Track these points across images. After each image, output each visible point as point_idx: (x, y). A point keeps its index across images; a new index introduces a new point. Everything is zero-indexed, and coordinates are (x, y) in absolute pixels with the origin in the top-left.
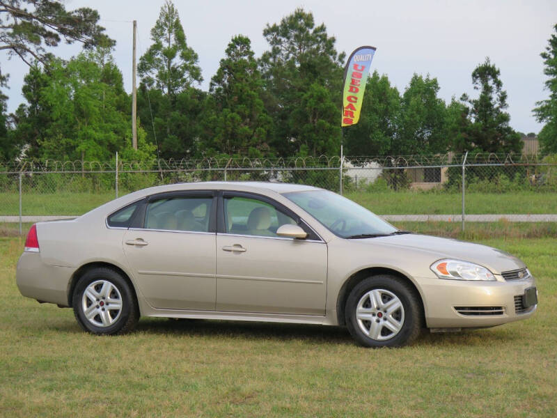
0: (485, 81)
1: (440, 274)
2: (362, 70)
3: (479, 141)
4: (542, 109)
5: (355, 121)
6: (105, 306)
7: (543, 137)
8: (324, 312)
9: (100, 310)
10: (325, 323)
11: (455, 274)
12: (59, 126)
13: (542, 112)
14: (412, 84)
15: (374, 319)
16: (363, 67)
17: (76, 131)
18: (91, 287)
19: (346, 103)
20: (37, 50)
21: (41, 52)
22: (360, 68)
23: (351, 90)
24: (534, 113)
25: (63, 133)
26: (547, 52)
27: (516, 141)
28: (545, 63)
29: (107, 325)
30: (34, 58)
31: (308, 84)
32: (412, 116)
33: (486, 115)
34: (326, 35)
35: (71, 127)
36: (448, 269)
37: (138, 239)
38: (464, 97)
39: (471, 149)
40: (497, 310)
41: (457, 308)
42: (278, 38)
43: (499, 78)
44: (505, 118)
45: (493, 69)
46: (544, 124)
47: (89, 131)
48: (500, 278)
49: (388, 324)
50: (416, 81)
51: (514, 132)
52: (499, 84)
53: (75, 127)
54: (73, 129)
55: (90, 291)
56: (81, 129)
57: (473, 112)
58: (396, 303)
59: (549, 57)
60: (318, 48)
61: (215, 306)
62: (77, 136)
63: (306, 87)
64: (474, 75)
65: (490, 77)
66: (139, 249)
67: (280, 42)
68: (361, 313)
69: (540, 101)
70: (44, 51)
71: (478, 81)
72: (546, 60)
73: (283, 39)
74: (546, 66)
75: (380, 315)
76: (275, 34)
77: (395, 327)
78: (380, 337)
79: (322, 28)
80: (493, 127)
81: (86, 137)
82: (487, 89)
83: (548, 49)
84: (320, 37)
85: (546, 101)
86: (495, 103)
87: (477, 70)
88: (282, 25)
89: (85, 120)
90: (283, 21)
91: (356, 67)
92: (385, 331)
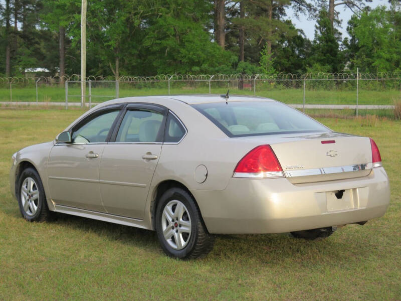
12: (363, 51)
17: (373, 53)
20: (360, 4)
21: (362, 6)
25: (366, 55)
30: (359, 10)
35: (371, 51)
47: (381, 54)
53: (373, 51)
54: (372, 53)
56: (376, 52)
62: (373, 56)
70: (364, 5)
81: (379, 57)
89: (379, 47)
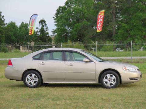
0: (42, 24)
1: (125, 70)
2: (34, 20)
3: (41, 39)
4: (54, 31)
5: (32, 33)
6: (33, 80)
8: (95, 80)
9: (31, 81)
10: (95, 83)
11: (128, 70)
13: (54, 32)
14: (21, 24)
15: (108, 81)
18: (28, 76)
24: (52, 32)
26: (54, 17)
27: (50, 40)
29: (33, 85)
32: (22, 33)
33: (43, 32)
36: (127, 69)
37: (42, 63)
38: (37, 28)
39: (39, 41)
40: (137, 78)
41: (129, 78)
43: (46, 23)
44: (48, 33)
45: (44, 21)
48: (137, 71)
49: (112, 82)
50: (23, 24)
52: (46, 25)
55: (28, 77)
57: (39, 32)
58: (114, 77)
61: (65, 79)
64: (39, 22)
65: (44, 23)
66: (43, 65)
68: (105, 80)
71: (40, 24)
74: (55, 20)
75: (110, 80)
77: (114, 83)
78: (110, 86)
80: (45, 35)
82: (43, 26)
87: (40, 21)
92: (111, 84)
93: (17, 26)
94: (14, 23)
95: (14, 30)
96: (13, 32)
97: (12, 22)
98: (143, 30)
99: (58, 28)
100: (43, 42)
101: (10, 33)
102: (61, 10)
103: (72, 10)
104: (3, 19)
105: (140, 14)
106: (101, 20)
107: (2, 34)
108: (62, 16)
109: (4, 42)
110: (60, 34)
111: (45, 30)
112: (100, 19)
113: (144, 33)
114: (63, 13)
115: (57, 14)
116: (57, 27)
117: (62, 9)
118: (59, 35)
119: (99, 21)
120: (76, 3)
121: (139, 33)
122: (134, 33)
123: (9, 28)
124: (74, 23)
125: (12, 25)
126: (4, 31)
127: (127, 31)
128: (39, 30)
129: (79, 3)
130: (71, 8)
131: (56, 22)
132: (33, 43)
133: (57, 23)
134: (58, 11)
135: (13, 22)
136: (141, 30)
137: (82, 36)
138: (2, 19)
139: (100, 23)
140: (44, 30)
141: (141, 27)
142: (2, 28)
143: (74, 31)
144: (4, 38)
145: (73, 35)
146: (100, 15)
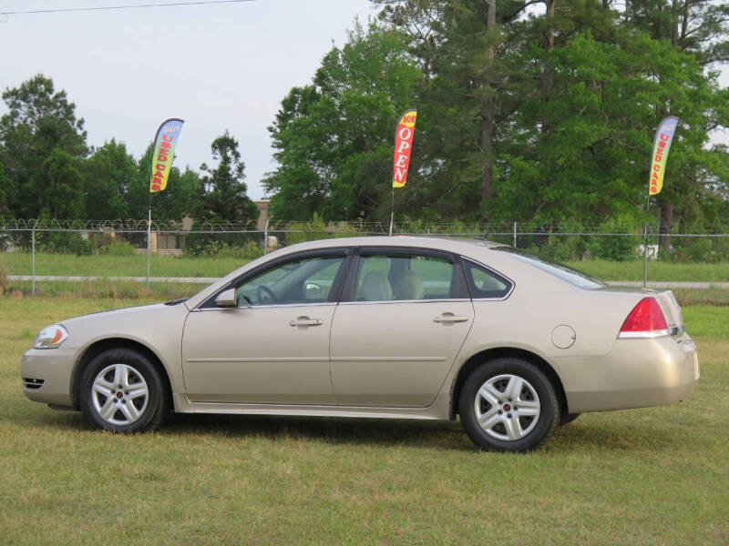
0: (223, 153)
2: (171, 140)
3: (218, 209)
4: (270, 180)
5: (163, 187)
7: (273, 207)
13: (270, 183)
16: (172, 138)
19: (154, 171)
22: (168, 138)
23: (159, 159)
24: (263, 184)
26: (274, 126)
27: (252, 210)
28: (271, 137)
31: (49, 149)
33: (225, 184)
34: (66, 101)
38: (204, 167)
39: (209, 217)
42: (17, 102)
43: (237, 149)
44: (243, 188)
45: (232, 141)
46: (271, 194)
51: (251, 201)
52: (237, 155)
57: (212, 181)
59: (275, 131)
60: (58, 114)
63: (46, 151)
64: (213, 146)
65: (228, 148)
67: (19, 106)
69: (268, 172)
71: (217, 151)
72: (272, 133)
73: (22, 103)
74: (274, 140)
76: (14, 97)
79: (63, 94)
80: (232, 195)
82: (226, 160)
83: (275, 123)
84: (61, 102)
85: (275, 173)
86: (233, 173)
87: (216, 141)
88: (22, 89)
90: (23, 85)
91: (165, 137)
93: (131, 157)
94: (122, 148)
95: (120, 172)
96: (115, 180)
97: (113, 141)
98: (589, 183)
99: (284, 168)
100: (224, 218)
101: (106, 184)
102: (297, 102)
103: (337, 102)
104: (80, 132)
105: (581, 126)
106: (405, 145)
107: (74, 187)
108: (300, 125)
109: (80, 217)
110: (293, 190)
111: (234, 176)
112: (403, 143)
113: (594, 195)
114: (304, 112)
115: (283, 118)
116: (281, 165)
117: (304, 100)
118: (288, 195)
119: (400, 151)
120: (354, 77)
121: (576, 195)
122: (558, 196)
123: (103, 164)
124: (345, 153)
125: (115, 154)
126: (81, 176)
127: (534, 188)
128: (210, 176)
129: (365, 79)
130: (335, 95)
131: (279, 146)
132: (188, 223)
133: (282, 150)
134: (288, 104)
135: (117, 143)
136: (583, 183)
137: (371, 199)
138: (75, 132)
139: (401, 157)
140: (229, 175)
141: (582, 174)
142: (76, 164)
143: (344, 181)
144: (81, 202)
145: (337, 197)
146: (405, 126)
